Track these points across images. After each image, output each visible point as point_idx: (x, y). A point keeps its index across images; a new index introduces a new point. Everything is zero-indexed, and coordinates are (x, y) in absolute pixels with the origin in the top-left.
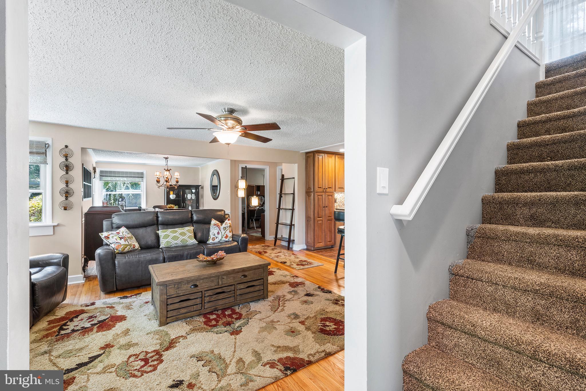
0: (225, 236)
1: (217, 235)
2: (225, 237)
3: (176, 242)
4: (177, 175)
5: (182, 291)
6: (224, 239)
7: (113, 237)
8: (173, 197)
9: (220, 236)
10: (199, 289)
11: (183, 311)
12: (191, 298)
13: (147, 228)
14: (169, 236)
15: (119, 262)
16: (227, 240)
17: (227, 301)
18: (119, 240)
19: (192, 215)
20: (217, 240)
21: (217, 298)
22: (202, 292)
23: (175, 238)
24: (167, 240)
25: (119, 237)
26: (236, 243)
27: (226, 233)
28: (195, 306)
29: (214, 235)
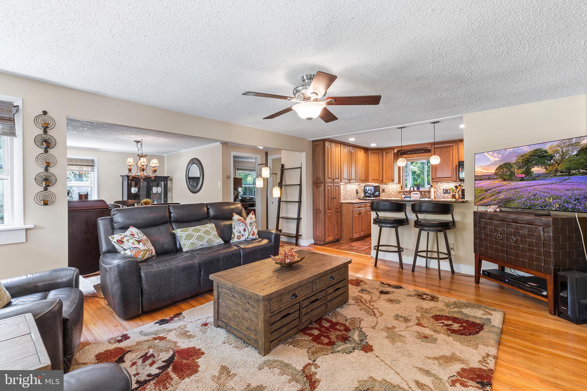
0: (252, 233)
1: (243, 233)
2: (252, 234)
3: (202, 243)
4: (154, 163)
5: (283, 304)
6: (251, 236)
7: (128, 240)
8: (135, 191)
9: (246, 234)
11: (284, 330)
12: (291, 312)
13: (160, 226)
14: (193, 236)
15: (146, 275)
16: (254, 237)
17: (319, 310)
18: (137, 245)
19: (208, 209)
20: (243, 239)
21: (312, 308)
22: (299, 303)
23: (200, 238)
24: (191, 241)
25: (136, 241)
26: (265, 241)
27: (252, 230)
28: (294, 322)
29: (240, 232)
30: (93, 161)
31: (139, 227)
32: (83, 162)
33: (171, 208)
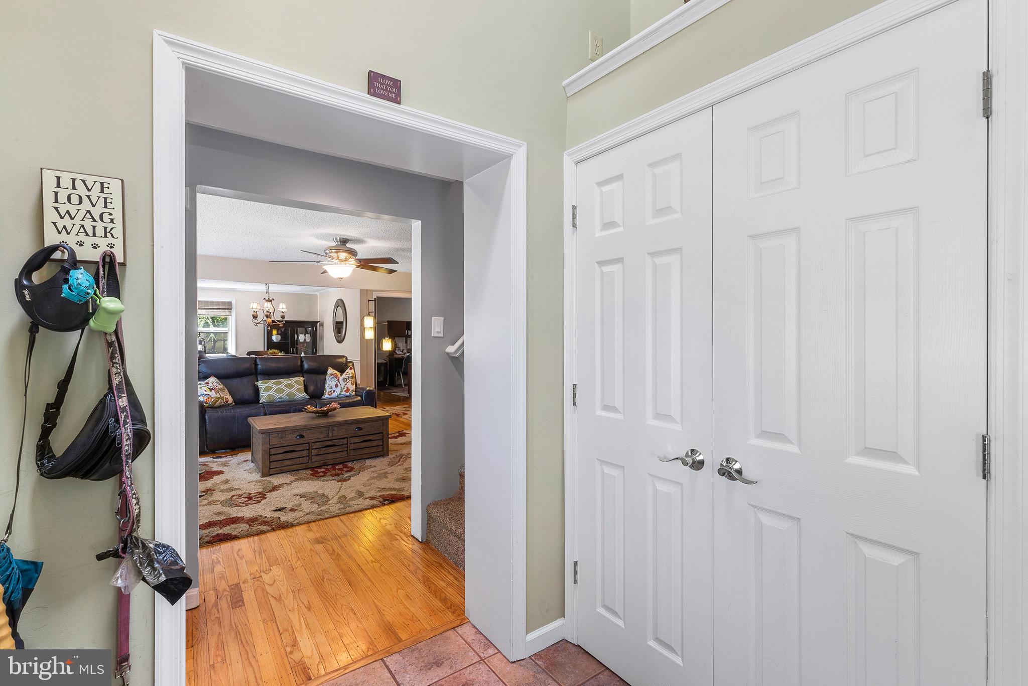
0: (346, 389)
1: (334, 388)
2: (345, 391)
3: (280, 395)
4: (282, 307)
5: (286, 441)
6: (344, 393)
7: (201, 388)
8: (276, 339)
9: (338, 390)
10: (305, 440)
11: (287, 463)
12: (296, 450)
13: (243, 378)
14: (272, 388)
15: (210, 418)
16: (348, 394)
17: (338, 455)
18: (208, 392)
19: (302, 362)
20: (334, 395)
21: (327, 452)
22: (309, 443)
23: (279, 391)
24: (268, 393)
25: (209, 388)
26: (359, 398)
27: (346, 386)
28: (301, 459)
29: (331, 388)
30: (230, 304)
31: (219, 377)
32: (219, 305)
33: (258, 360)
